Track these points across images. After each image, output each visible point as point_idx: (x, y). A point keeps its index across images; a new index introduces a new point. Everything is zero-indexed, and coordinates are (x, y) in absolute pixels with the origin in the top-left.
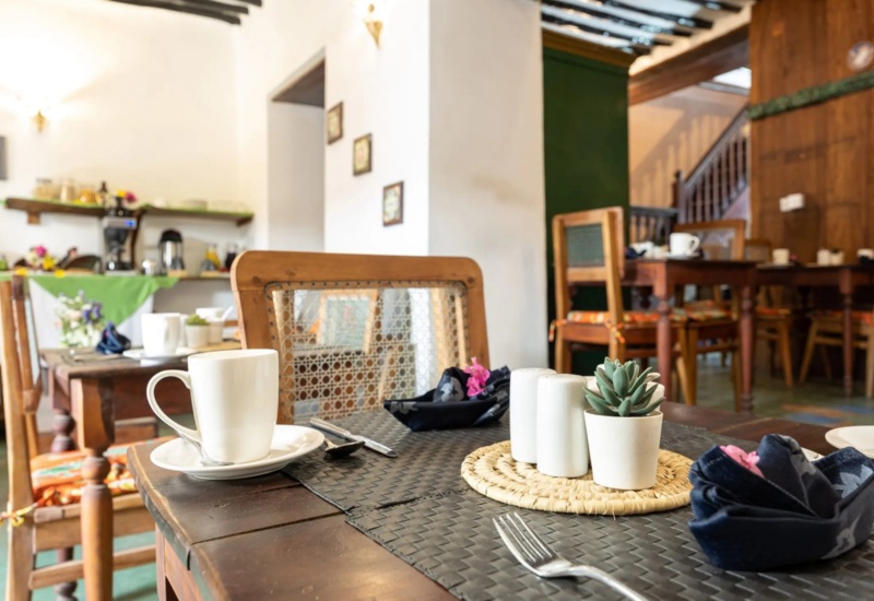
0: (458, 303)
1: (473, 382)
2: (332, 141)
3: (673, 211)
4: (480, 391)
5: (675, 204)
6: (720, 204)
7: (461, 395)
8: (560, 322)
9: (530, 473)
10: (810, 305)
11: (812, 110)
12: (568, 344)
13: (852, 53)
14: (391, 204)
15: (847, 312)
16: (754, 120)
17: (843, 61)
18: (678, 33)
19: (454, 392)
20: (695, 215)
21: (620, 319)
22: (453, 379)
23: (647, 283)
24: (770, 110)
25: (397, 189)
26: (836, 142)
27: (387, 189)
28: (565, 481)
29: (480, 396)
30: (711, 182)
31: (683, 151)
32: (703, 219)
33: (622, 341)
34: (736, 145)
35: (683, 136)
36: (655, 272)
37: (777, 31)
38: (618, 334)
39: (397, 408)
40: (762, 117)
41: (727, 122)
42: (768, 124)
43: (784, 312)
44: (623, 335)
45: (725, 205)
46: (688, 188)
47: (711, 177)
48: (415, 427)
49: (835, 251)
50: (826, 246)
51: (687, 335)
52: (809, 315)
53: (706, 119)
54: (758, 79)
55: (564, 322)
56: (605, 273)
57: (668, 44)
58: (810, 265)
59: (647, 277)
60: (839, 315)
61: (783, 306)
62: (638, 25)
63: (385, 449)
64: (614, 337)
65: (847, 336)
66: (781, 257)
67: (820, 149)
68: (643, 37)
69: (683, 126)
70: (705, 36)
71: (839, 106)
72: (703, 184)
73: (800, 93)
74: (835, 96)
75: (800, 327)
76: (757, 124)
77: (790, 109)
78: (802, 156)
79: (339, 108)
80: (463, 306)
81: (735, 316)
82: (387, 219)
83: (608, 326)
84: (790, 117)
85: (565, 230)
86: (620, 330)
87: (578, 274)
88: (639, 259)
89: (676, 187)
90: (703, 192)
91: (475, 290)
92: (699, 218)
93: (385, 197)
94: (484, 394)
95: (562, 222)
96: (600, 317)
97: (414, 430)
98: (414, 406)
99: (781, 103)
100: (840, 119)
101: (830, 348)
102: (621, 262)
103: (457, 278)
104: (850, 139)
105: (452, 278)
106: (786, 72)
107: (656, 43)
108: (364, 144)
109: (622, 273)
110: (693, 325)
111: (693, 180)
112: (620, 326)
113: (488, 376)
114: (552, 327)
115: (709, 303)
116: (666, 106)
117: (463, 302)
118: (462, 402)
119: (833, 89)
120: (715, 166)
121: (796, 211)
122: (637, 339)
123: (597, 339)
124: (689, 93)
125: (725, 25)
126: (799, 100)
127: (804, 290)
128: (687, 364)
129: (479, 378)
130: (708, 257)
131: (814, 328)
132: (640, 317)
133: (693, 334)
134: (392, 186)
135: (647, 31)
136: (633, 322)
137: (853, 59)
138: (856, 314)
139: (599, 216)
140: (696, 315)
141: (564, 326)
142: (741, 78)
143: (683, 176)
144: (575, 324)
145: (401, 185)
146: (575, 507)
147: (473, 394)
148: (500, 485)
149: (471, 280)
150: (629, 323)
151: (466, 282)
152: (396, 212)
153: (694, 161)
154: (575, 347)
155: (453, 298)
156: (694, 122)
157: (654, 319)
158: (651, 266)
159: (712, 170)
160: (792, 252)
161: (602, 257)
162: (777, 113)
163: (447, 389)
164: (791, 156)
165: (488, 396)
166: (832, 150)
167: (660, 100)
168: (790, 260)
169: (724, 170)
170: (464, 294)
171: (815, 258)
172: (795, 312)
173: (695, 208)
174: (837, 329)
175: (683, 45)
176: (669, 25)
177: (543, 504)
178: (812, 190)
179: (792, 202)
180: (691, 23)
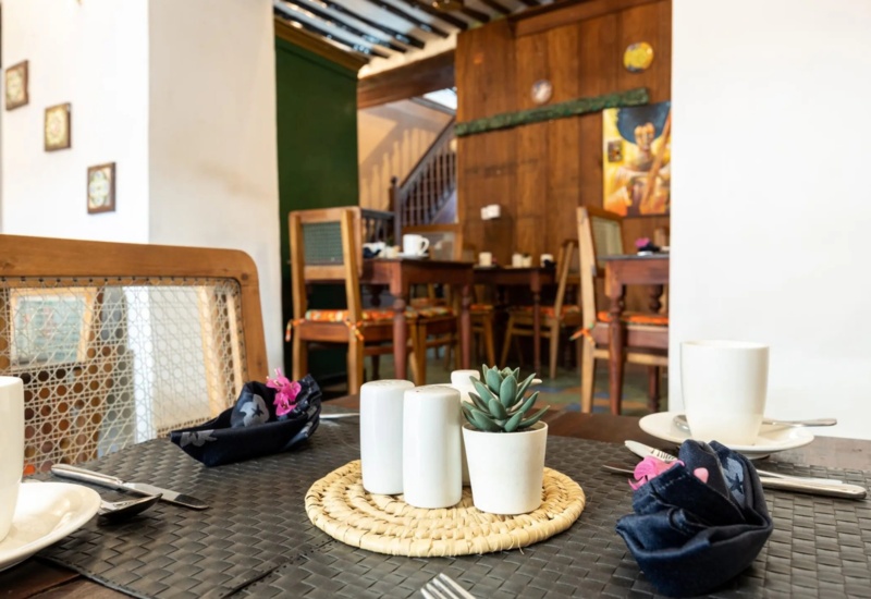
0: (230, 304)
1: (281, 398)
2: (12, 107)
3: (391, 214)
4: (291, 408)
5: (391, 207)
6: (429, 210)
7: (266, 415)
8: (297, 321)
9: (398, 508)
10: (506, 301)
11: (505, 133)
12: (305, 343)
13: (535, 90)
14: (99, 188)
15: (537, 306)
16: (460, 136)
17: (528, 95)
18: (394, 47)
19: (258, 412)
20: (408, 219)
21: (359, 318)
22: (255, 395)
23: (383, 282)
24: (473, 129)
25: (107, 171)
26: (523, 162)
27: (92, 171)
28: (445, 512)
29: (290, 415)
30: (422, 190)
31: (396, 159)
32: (416, 224)
33: (362, 338)
34: (441, 158)
35: (396, 145)
36: (391, 272)
37: (478, 60)
38: (357, 332)
39: (189, 440)
40: (466, 135)
41: (433, 137)
42: (472, 140)
43: (488, 307)
44: (362, 333)
45: (434, 211)
46: (402, 194)
47: (422, 185)
48: (211, 462)
49: (526, 255)
50: (519, 251)
51: (418, 331)
52: (507, 310)
53: (416, 131)
54: (463, 102)
55: (302, 321)
56: (344, 271)
57: (385, 57)
58: (507, 267)
59: (383, 276)
60: (530, 310)
61: (486, 302)
62: (360, 34)
63: (171, 495)
64: (353, 335)
65: (537, 328)
66: (486, 260)
67: (511, 167)
68: (363, 45)
69: (396, 135)
70: (417, 55)
71: (525, 132)
72: (415, 191)
73: (496, 117)
74: (523, 123)
75: (500, 322)
76: (462, 140)
77: (489, 130)
78: (499, 172)
79: (24, 67)
80: (237, 307)
81: (455, 313)
82: (92, 206)
83: (348, 324)
84: (490, 137)
85: (301, 227)
86: (358, 328)
87: (315, 272)
88: (375, 258)
89: (392, 192)
90: (415, 198)
91: (250, 288)
92: (412, 222)
93: (90, 180)
94: (295, 411)
95: (298, 218)
96: (339, 316)
97: (209, 465)
98: (211, 435)
99: (482, 124)
100: (526, 143)
101: (522, 338)
102: (359, 262)
103: (229, 275)
104: (534, 161)
105: (223, 274)
106: (485, 98)
107: (374, 53)
108: (60, 115)
109: (360, 271)
110: (422, 321)
111: (406, 187)
112: (359, 324)
113: (299, 390)
114: (289, 327)
115: (424, 300)
116: (381, 115)
117: (236, 303)
118: (270, 424)
119: (521, 117)
120: (425, 175)
121: (494, 219)
122: (375, 336)
123: (337, 337)
124: (403, 106)
125: (435, 47)
126: (495, 124)
127: (502, 288)
128: (418, 358)
129: (288, 392)
130: (434, 258)
131: (511, 321)
132: (378, 315)
133: (423, 330)
134: (99, 168)
135: (367, 40)
136: (371, 320)
137: (535, 94)
138: (543, 309)
139: (337, 214)
140: (425, 312)
141: (302, 325)
142: (447, 98)
143: (398, 184)
144: (313, 322)
145: (113, 167)
146: (479, 546)
147: (282, 413)
148: (374, 530)
149: (245, 277)
150: (367, 320)
151: (239, 278)
152: (105, 198)
153: (406, 172)
154: (312, 345)
155: (224, 298)
156: (406, 133)
157: (390, 316)
158: (387, 265)
159: (422, 178)
160: (494, 256)
161: (341, 255)
162: (478, 132)
163: (249, 409)
164: (490, 171)
165: (300, 413)
166: (521, 169)
167: (377, 109)
168: (493, 263)
169: (432, 180)
170: (238, 293)
171: (510, 261)
172: (497, 308)
173: (408, 213)
174: (529, 321)
175: (398, 60)
176: (387, 38)
177: (440, 549)
178: (506, 202)
179: (491, 212)
180: (406, 40)
